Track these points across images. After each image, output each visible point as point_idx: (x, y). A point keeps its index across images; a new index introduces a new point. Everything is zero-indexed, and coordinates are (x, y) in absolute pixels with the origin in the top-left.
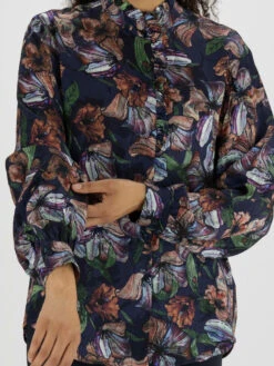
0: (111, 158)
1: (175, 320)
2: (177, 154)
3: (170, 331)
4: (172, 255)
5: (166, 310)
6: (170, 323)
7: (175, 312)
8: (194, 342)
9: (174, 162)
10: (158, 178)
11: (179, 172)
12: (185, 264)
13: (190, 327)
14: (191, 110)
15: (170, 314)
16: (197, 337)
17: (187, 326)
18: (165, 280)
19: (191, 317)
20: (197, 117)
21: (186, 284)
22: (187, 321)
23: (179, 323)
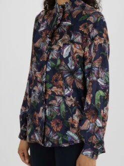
0: (36, 63)
1: (53, 128)
2: (54, 60)
3: (51, 132)
4: (54, 102)
5: (51, 124)
6: (51, 129)
7: (54, 125)
8: (61, 138)
9: (53, 64)
10: (48, 70)
11: (56, 68)
12: (59, 106)
13: (60, 132)
14: (60, 43)
15: (52, 126)
16: (62, 136)
17: (58, 131)
18: (51, 111)
19: (60, 128)
20: (62, 45)
21: (59, 114)
22: (58, 129)
23: (55, 129)
